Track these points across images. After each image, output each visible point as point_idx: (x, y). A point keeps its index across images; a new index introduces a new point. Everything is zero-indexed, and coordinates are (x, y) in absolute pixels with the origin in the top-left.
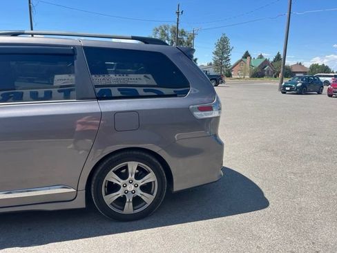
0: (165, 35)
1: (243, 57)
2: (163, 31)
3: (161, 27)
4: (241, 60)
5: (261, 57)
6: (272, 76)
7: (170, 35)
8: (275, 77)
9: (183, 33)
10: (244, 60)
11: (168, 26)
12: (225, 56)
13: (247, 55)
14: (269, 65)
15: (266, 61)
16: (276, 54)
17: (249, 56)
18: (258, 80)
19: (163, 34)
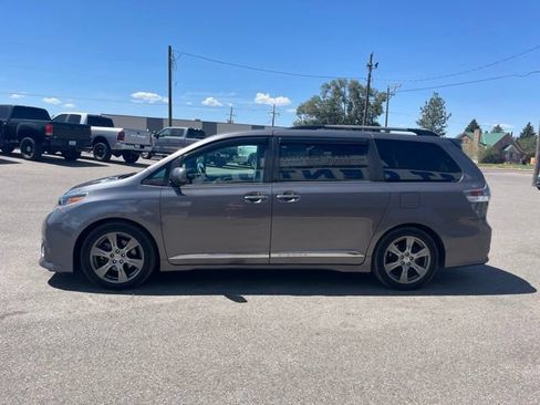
0: (341, 94)
1: (467, 130)
2: (337, 88)
3: (334, 83)
4: (464, 135)
5: (498, 129)
6: (517, 162)
7: (348, 93)
8: (524, 163)
9: (369, 92)
10: (470, 134)
11: (345, 80)
12: (437, 127)
13: (473, 127)
14: (512, 143)
15: (508, 138)
16: (525, 126)
17: (478, 128)
18: (494, 167)
19: (338, 92)
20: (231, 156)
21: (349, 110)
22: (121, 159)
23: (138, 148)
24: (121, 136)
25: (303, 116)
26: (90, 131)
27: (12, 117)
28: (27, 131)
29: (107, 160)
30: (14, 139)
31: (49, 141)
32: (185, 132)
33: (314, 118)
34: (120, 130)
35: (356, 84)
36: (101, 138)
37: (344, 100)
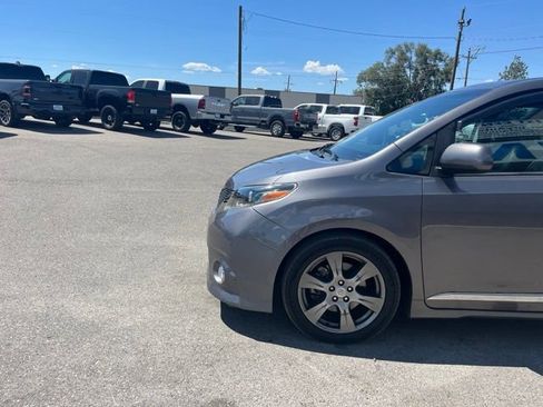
0: (406, 60)
2: (403, 53)
3: (399, 48)
7: (414, 59)
9: (438, 56)
11: (412, 44)
19: (403, 58)
20: (311, 126)
21: (415, 77)
22: (199, 129)
23: (217, 117)
24: (202, 104)
25: (363, 84)
26: (170, 98)
27: (91, 82)
28: (107, 99)
29: (186, 130)
30: (95, 107)
31: (130, 109)
32: (262, 101)
33: (376, 86)
34: (200, 97)
35: (424, 47)
36: (181, 107)
37: (410, 67)
